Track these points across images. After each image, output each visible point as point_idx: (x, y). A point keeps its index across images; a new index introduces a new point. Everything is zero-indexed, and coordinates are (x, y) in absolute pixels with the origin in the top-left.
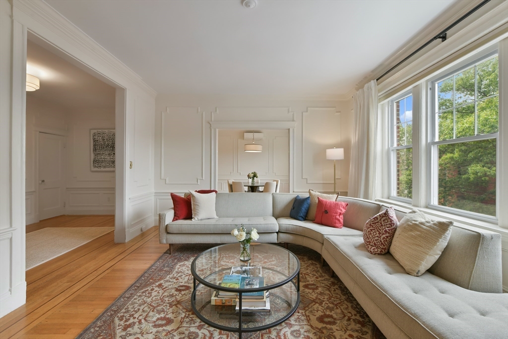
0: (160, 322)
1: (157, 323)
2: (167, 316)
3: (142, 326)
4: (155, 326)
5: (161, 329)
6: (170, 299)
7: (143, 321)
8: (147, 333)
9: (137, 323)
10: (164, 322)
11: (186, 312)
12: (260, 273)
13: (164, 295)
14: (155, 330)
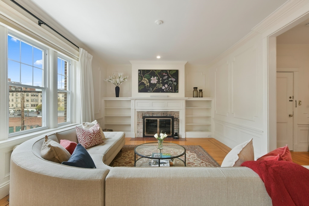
12: (153, 162)
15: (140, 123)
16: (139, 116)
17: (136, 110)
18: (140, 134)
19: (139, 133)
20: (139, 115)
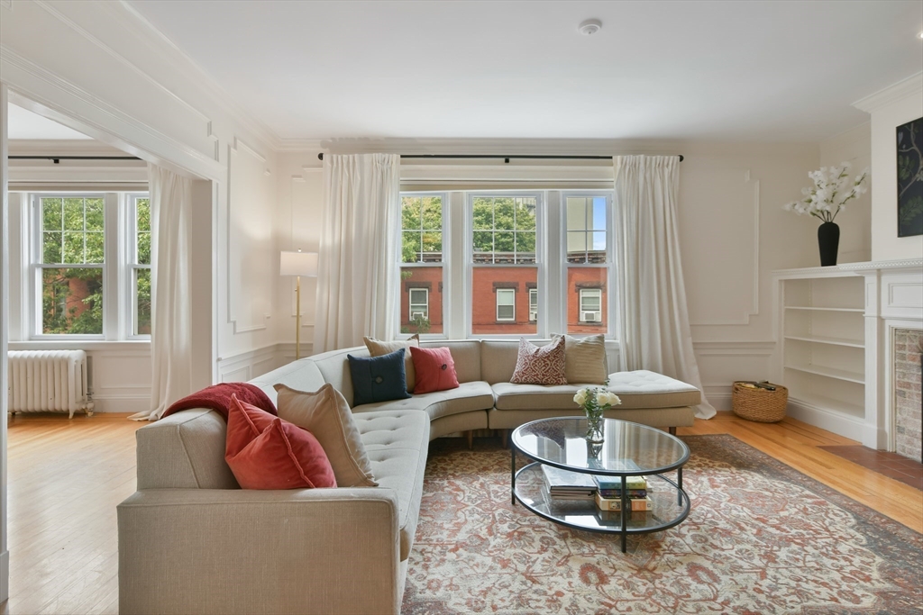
0: (704, 577)
1: (710, 581)
2: (686, 573)
3: (731, 596)
4: (716, 579)
5: (716, 572)
6: (640, 584)
7: (720, 600)
8: (737, 584)
9: (732, 604)
10: (700, 573)
11: (659, 555)
13: (633, 597)
14: (724, 578)
15: (908, 385)
16: (907, 352)
17: (888, 323)
18: (909, 442)
19: (906, 436)
20: (903, 347)
